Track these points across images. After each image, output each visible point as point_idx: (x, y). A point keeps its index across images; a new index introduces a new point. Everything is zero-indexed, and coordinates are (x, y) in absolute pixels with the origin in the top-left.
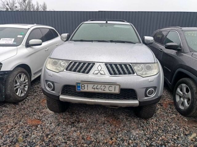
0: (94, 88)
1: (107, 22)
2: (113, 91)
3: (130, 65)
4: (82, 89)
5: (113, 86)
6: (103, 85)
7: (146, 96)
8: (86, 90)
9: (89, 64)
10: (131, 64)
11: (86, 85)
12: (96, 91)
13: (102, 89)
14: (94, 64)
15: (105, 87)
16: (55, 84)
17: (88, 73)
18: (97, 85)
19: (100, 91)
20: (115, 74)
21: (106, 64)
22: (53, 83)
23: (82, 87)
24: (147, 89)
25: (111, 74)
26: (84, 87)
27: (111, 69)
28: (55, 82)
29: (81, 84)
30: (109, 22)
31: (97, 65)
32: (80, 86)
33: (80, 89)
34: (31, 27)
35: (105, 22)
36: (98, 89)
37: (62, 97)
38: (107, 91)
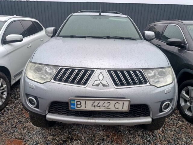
0: (94, 105)
1: (100, 14)
2: (120, 109)
3: (140, 72)
4: (77, 107)
5: (121, 103)
6: (107, 102)
7: (161, 111)
8: (83, 108)
9: (86, 71)
10: (141, 70)
11: (83, 102)
12: (97, 109)
13: (105, 106)
14: (93, 71)
15: (109, 104)
16: (39, 100)
17: (85, 84)
18: (98, 102)
19: (102, 109)
20: (122, 84)
21: (109, 71)
22: (36, 98)
23: (77, 104)
24: (163, 102)
25: (116, 84)
26: (80, 104)
27: (116, 78)
28: (40, 98)
29: (76, 101)
30: (102, 14)
31: (97, 72)
32: (75, 103)
33: (74, 107)
34: (8, 19)
35: (98, 14)
36: (100, 106)
37: (50, 116)
38: (112, 108)
